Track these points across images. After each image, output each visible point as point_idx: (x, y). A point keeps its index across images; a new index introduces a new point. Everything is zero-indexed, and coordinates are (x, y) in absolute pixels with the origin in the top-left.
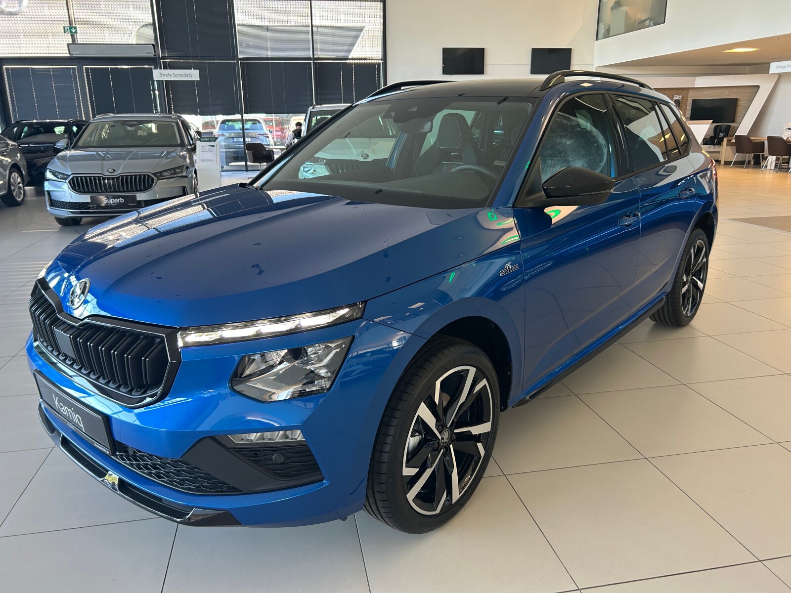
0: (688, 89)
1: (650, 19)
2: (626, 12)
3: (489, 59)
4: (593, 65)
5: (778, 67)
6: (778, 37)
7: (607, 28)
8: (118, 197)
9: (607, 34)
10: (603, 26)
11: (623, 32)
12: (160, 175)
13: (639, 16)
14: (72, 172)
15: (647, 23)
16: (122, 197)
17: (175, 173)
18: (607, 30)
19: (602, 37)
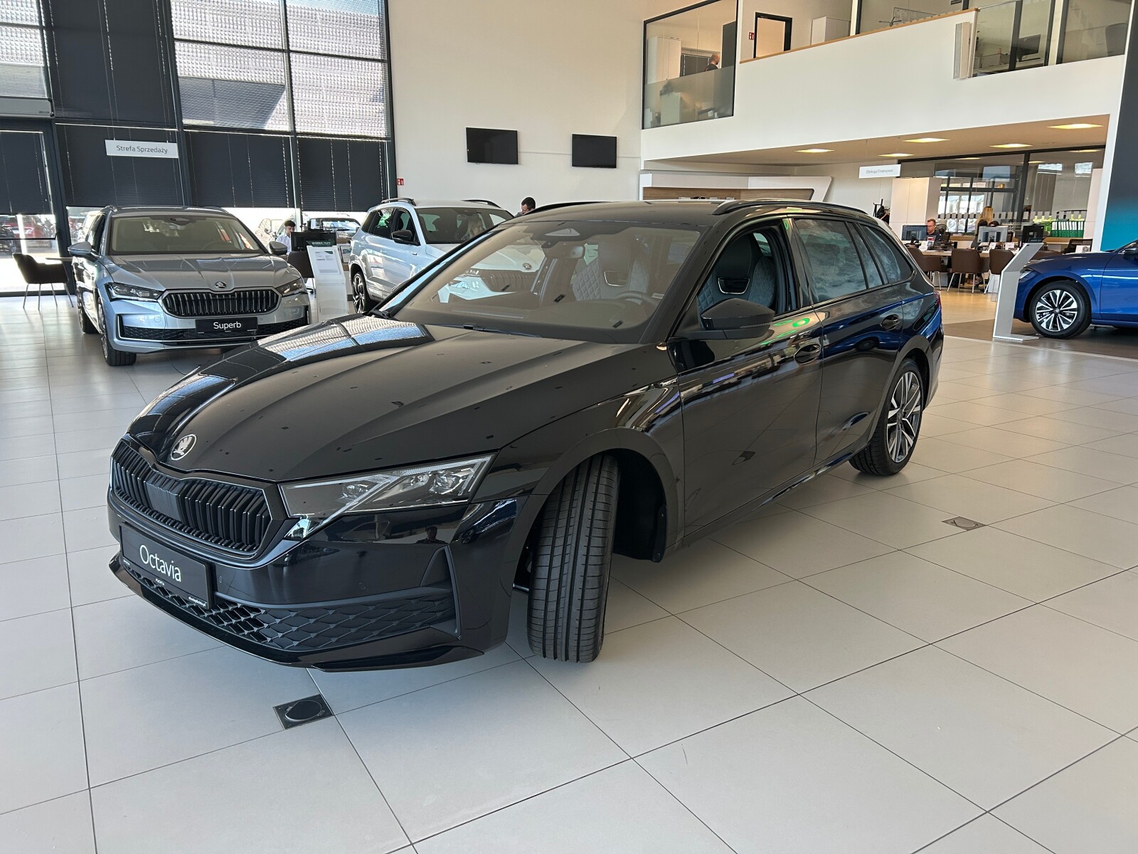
0: (740, 190)
1: (714, 110)
2: (681, 98)
3: (524, 146)
4: (640, 158)
5: (869, 172)
6: (867, 140)
7: (657, 115)
8: (233, 321)
9: (657, 123)
10: (651, 113)
11: (678, 122)
12: (282, 291)
13: (698, 105)
14: (165, 287)
15: (710, 114)
16: (239, 320)
18: (657, 117)
19: (650, 125)
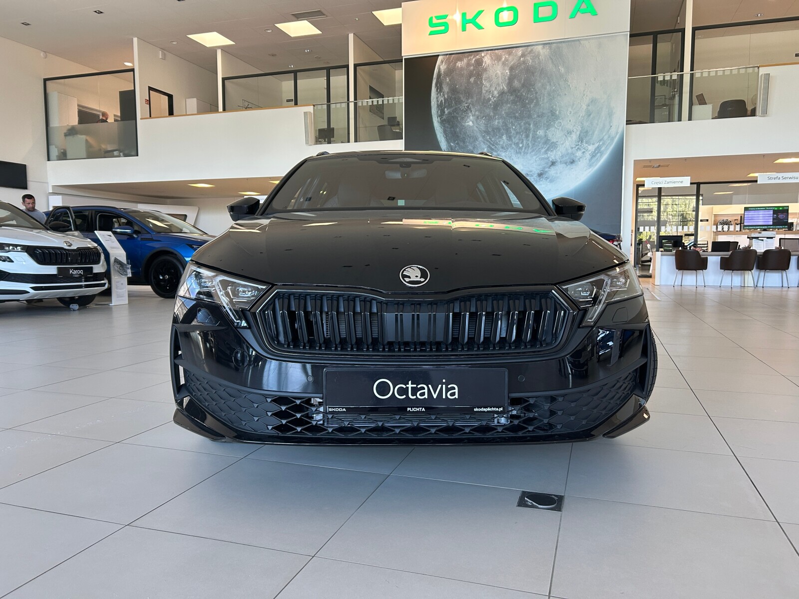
1: (119, 151)
2: (86, 140)
4: (47, 183)
7: (62, 151)
9: (63, 156)
10: (56, 149)
11: (85, 157)
13: (103, 146)
15: (116, 153)
18: (62, 153)
19: (55, 158)
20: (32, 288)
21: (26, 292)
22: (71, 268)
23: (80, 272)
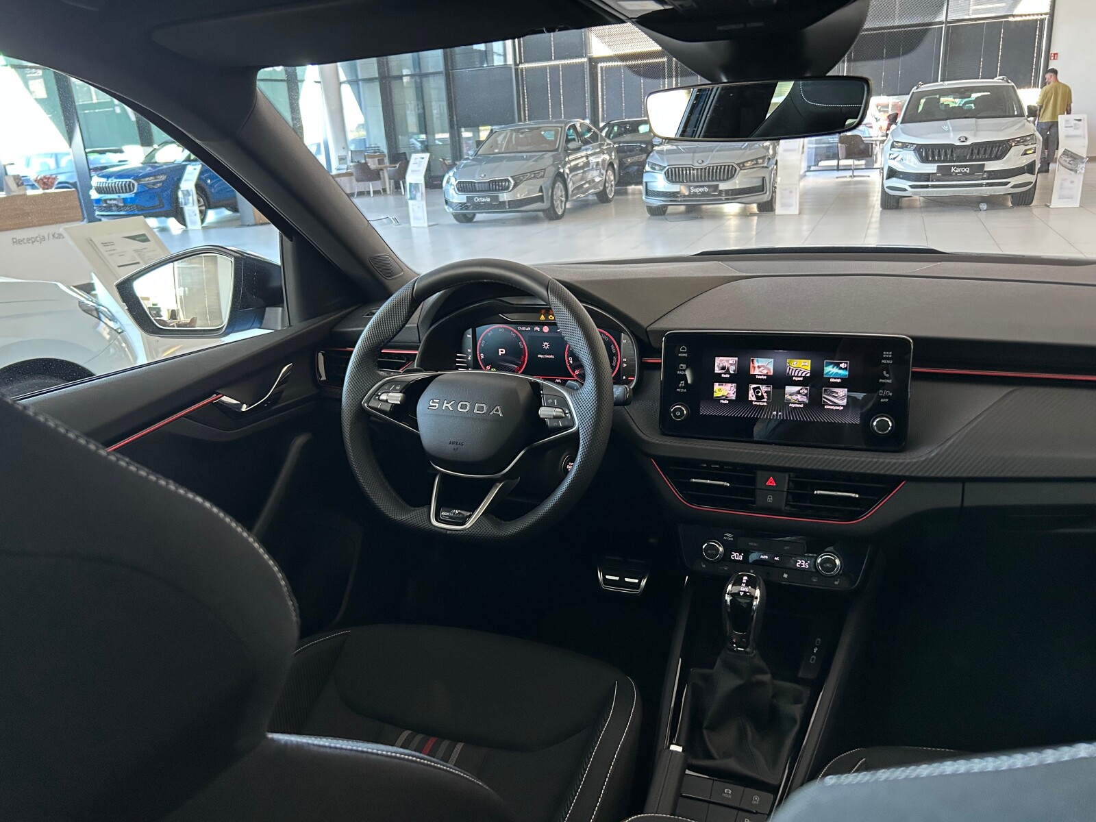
8: (703, 186)
12: (742, 165)
16: (707, 186)
17: (757, 164)
20: (910, 186)
21: (905, 190)
22: (954, 166)
23: (965, 170)
